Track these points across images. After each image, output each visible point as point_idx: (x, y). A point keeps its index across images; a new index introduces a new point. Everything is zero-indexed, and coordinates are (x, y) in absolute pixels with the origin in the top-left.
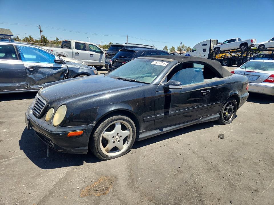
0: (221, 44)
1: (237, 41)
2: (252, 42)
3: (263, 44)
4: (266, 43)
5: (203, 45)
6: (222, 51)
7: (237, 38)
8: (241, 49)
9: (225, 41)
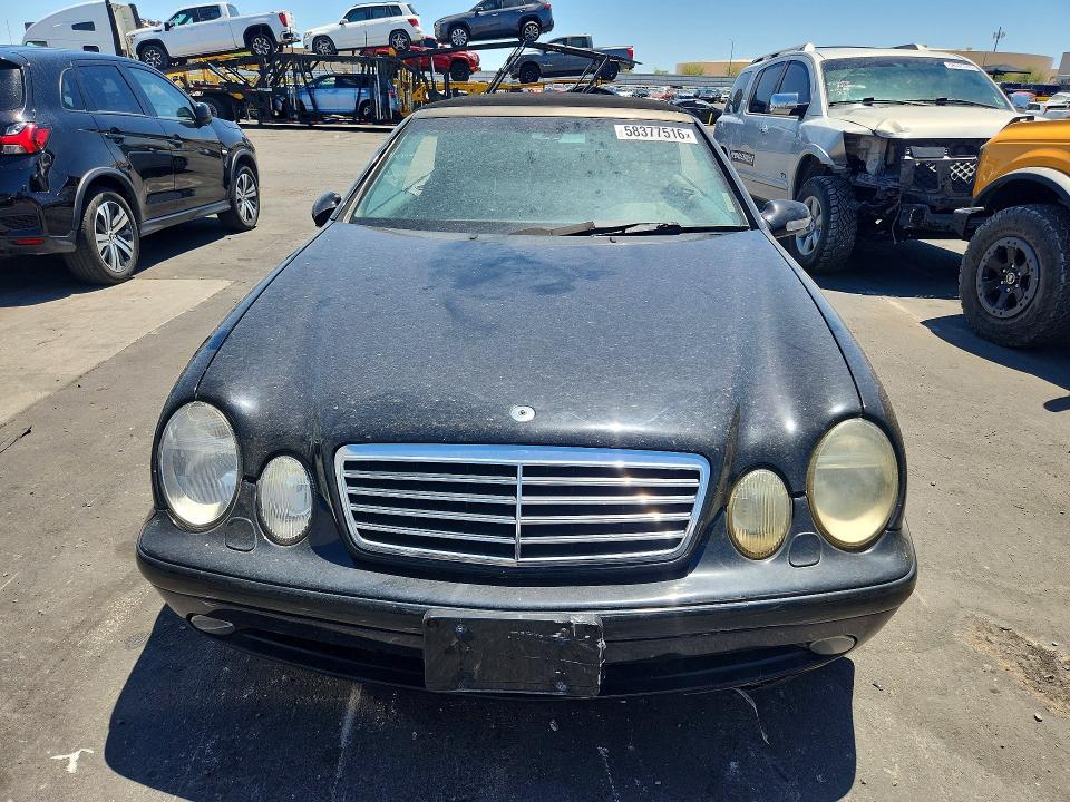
0: (162, 27)
1: (226, 16)
2: (285, 25)
3: (323, 33)
4: (334, 32)
5: (76, 27)
6: (175, 60)
7: (223, 5)
8: (254, 52)
9: (176, 16)
